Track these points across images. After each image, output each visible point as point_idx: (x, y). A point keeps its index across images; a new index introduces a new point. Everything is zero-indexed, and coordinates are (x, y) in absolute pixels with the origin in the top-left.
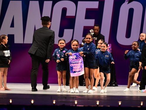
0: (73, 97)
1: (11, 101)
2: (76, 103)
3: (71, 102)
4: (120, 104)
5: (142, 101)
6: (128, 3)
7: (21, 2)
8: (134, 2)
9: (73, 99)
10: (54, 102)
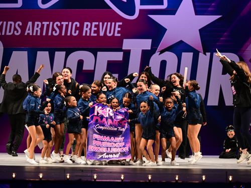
0: (92, 171)
1: (14, 176)
2: (95, 177)
3: (89, 176)
4: (150, 178)
5: (177, 174)
6: (160, 54)
7: (26, 52)
8: (166, 53)
9: (92, 173)
10: (68, 177)
